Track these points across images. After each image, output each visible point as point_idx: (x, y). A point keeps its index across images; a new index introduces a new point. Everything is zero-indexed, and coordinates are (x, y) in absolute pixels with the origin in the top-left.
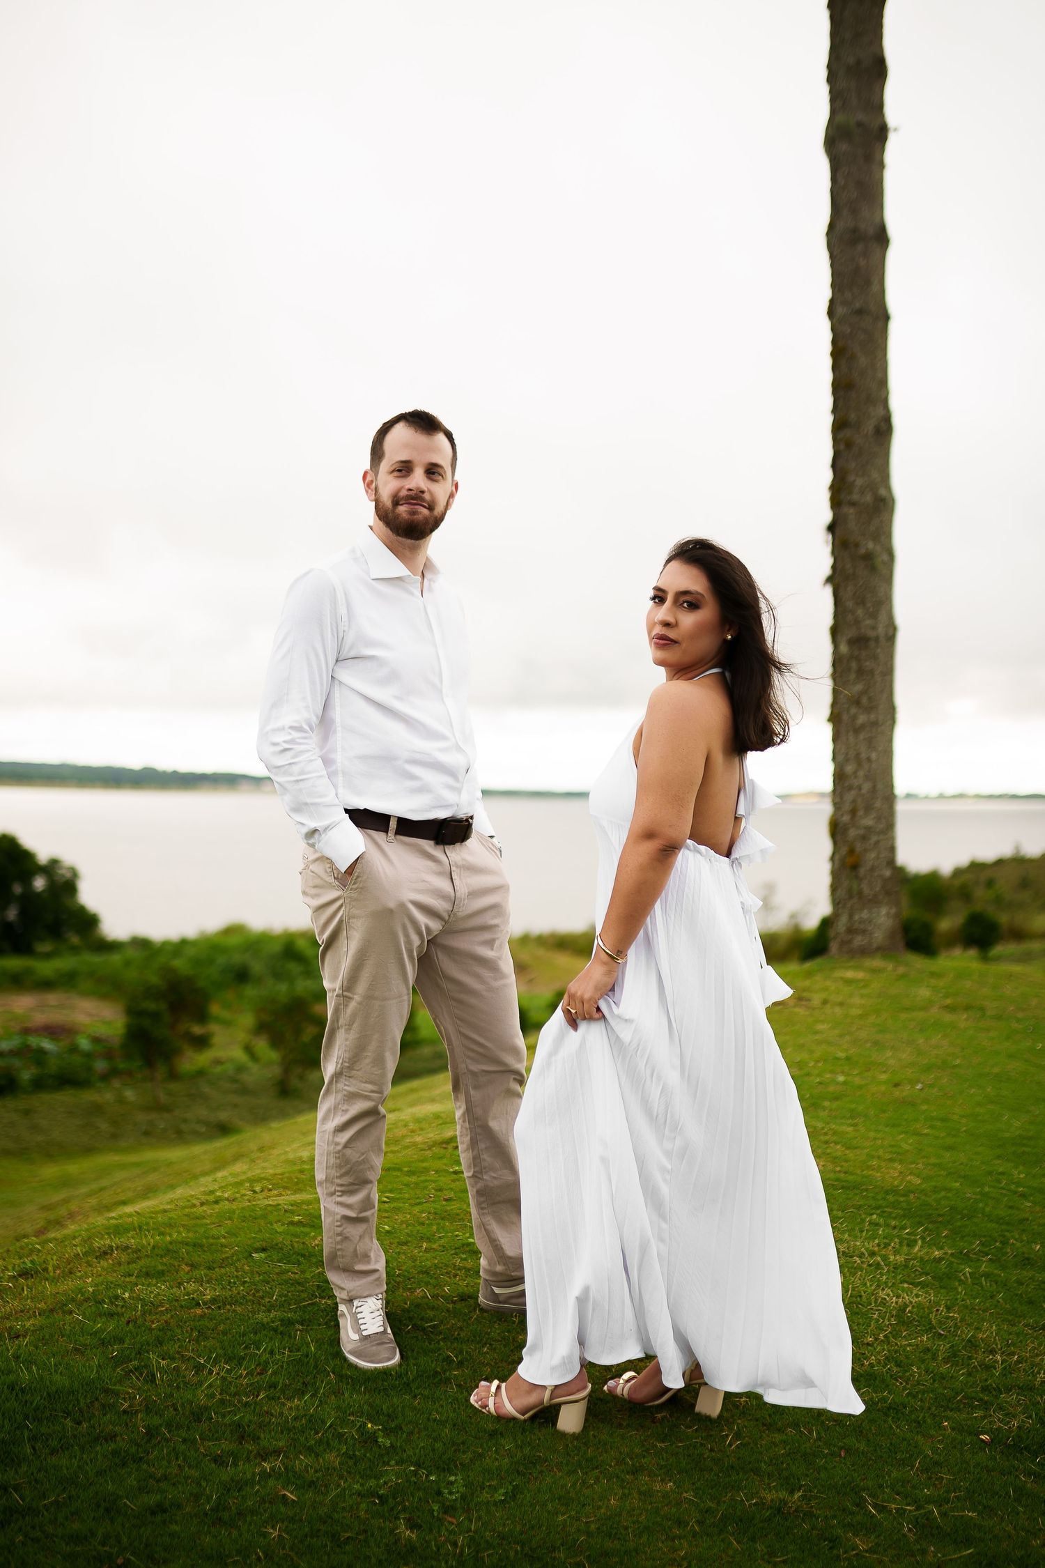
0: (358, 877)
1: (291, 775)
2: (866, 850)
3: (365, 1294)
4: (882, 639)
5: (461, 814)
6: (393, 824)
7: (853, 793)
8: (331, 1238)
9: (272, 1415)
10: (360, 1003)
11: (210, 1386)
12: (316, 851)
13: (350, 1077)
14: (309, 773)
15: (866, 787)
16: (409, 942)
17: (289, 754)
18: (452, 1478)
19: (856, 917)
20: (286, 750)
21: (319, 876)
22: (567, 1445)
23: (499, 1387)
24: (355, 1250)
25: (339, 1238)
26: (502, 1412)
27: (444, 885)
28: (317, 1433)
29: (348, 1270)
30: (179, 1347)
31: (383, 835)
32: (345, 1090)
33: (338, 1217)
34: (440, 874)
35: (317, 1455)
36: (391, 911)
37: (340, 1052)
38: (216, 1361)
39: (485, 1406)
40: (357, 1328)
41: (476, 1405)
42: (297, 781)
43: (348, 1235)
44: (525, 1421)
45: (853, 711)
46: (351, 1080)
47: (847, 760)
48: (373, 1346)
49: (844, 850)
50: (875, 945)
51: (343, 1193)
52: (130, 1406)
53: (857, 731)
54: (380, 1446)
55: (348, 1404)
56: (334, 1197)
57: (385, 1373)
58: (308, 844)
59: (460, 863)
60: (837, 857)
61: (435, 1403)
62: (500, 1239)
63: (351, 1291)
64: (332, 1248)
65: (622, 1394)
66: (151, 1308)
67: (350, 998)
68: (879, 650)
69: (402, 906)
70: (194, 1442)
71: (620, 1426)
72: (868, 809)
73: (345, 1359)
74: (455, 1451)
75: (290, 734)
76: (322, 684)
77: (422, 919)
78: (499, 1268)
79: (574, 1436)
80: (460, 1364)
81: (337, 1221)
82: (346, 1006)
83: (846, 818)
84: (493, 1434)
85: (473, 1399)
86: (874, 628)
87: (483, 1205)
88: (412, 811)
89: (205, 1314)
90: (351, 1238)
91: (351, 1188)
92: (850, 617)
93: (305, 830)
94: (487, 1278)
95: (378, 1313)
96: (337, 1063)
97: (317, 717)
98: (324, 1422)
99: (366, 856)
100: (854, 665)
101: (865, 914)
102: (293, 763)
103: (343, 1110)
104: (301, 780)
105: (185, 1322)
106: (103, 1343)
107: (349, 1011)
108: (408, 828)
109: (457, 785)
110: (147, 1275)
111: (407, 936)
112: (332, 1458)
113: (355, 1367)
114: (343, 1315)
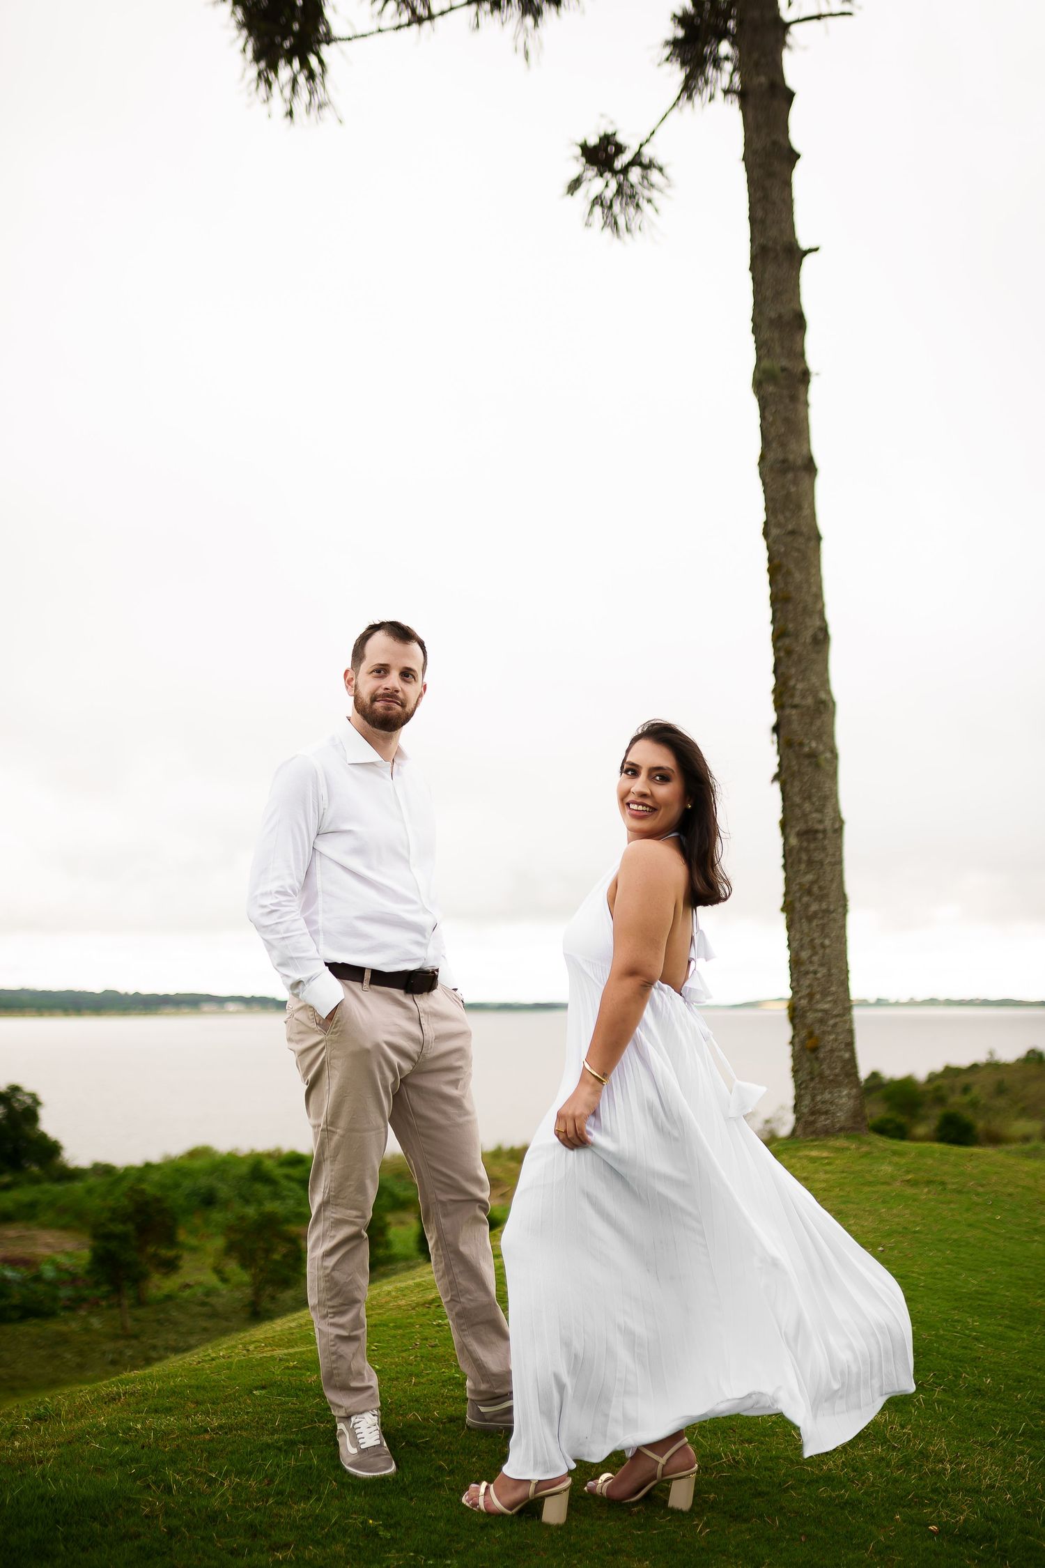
0: (338, 1021)
1: (278, 933)
2: (824, 1033)
3: (361, 1410)
4: (830, 834)
5: (428, 966)
6: (368, 975)
7: (811, 976)
8: (327, 1357)
9: (281, 1517)
10: (343, 1136)
11: (223, 1495)
12: (300, 1001)
13: (336, 1205)
14: (293, 931)
15: (822, 971)
16: (384, 1079)
17: (276, 915)
18: (449, 1562)
19: (819, 1098)
20: (273, 911)
21: (303, 1023)
22: (552, 1535)
23: (487, 1488)
24: (350, 1368)
25: (334, 1357)
26: (492, 1508)
27: (415, 1029)
28: (323, 1529)
29: (345, 1388)
30: (191, 1465)
31: (358, 984)
32: (332, 1217)
33: (332, 1337)
34: (411, 1019)
35: (324, 1547)
36: (368, 1051)
37: (326, 1183)
38: (227, 1474)
39: (475, 1504)
40: (356, 1442)
41: (467, 1504)
42: (283, 938)
43: (342, 1353)
44: (513, 1515)
45: (805, 899)
46: (337, 1207)
47: (802, 947)
48: (371, 1457)
49: (804, 1033)
50: (838, 1126)
51: (335, 1314)
52: (151, 1511)
53: (810, 919)
54: (381, 1539)
55: (351, 1505)
56: (327, 1320)
57: (383, 1480)
58: (293, 994)
59: (428, 1010)
60: (797, 1040)
61: (430, 1504)
62: (482, 1358)
63: (348, 1408)
64: (327, 1367)
65: (601, 1493)
66: (165, 1435)
67: (333, 1132)
68: (826, 842)
69: (378, 1046)
70: (211, 1539)
71: (600, 1518)
72: (825, 993)
73: (346, 1471)
74: (450, 1541)
75: (277, 898)
76: (304, 855)
77: (395, 1059)
78: (483, 1387)
79: (558, 1527)
80: (451, 1472)
81: (331, 1341)
82: (330, 1139)
83: (804, 1002)
84: (483, 1527)
85: (464, 1500)
86: (821, 821)
87: (463, 1327)
88: (383, 964)
89: (214, 1438)
90: (345, 1355)
91: (342, 1308)
92: (798, 812)
93: (290, 982)
94: (473, 1398)
95: (374, 1428)
96: (324, 1193)
97: (300, 883)
98: (329, 1520)
99: (345, 1002)
100: (804, 857)
101: (827, 1096)
102: (279, 923)
103: (331, 1237)
104: (286, 937)
105: (196, 1446)
106: (121, 1463)
107: (333, 1144)
108: (381, 978)
109: (424, 941)
110: (156, 1411)
111: (382, 1073)
112: (339, 1548)
113: (355, 1477)
114: (342, 1433)
